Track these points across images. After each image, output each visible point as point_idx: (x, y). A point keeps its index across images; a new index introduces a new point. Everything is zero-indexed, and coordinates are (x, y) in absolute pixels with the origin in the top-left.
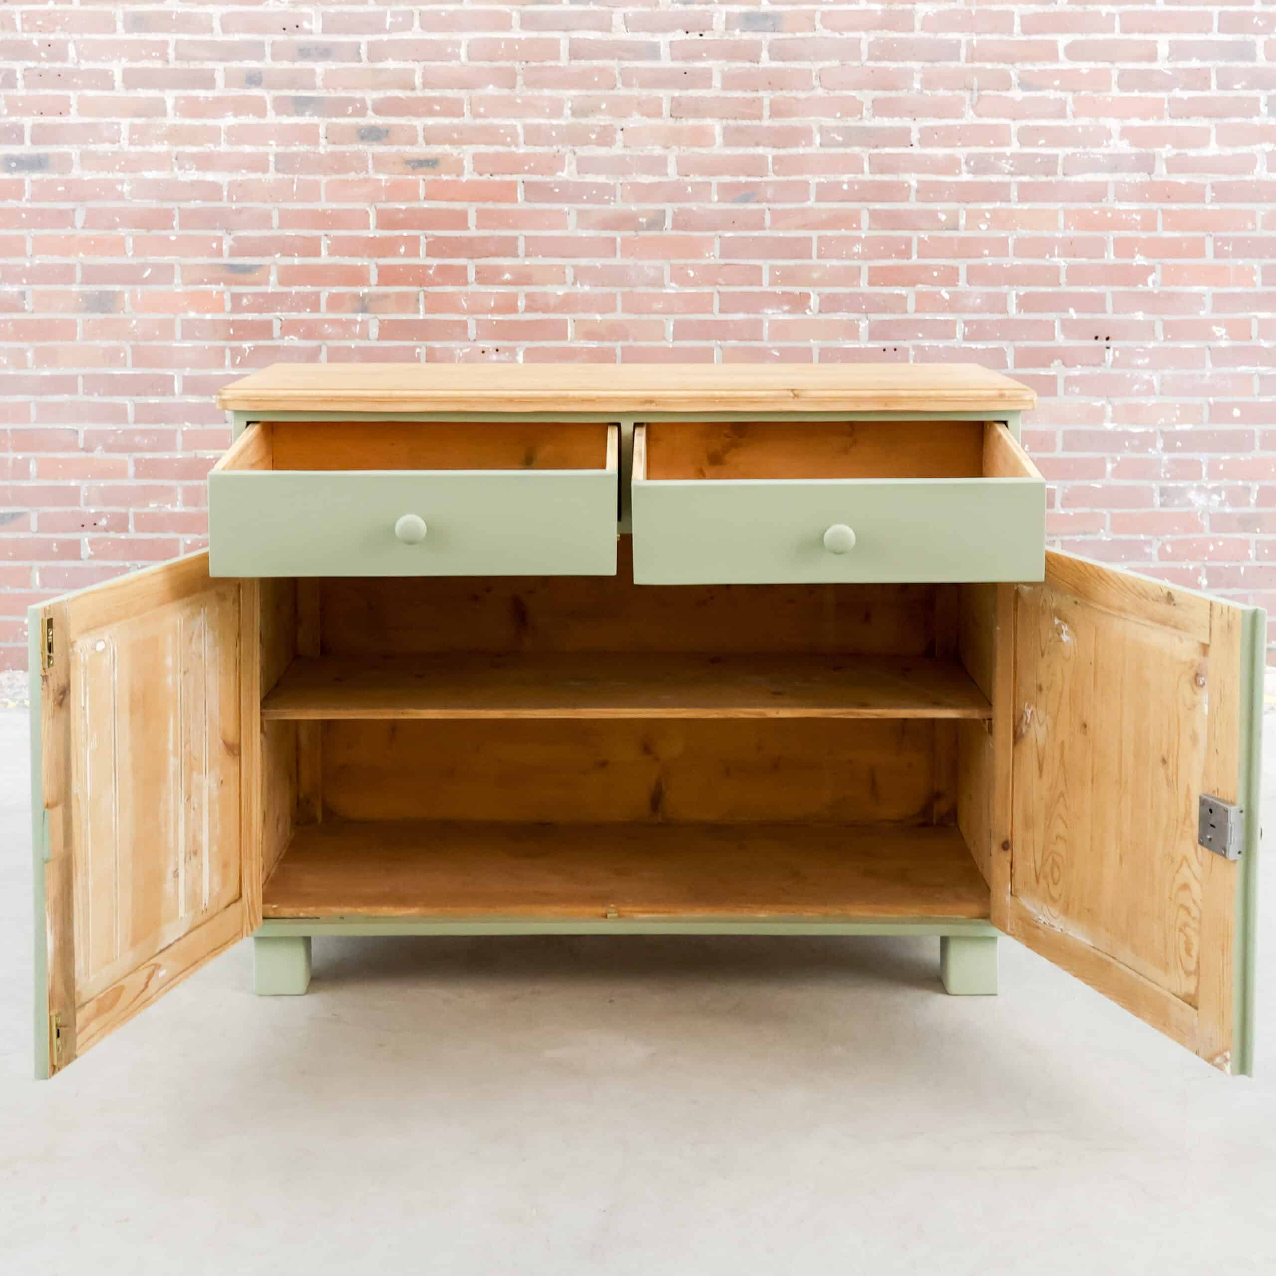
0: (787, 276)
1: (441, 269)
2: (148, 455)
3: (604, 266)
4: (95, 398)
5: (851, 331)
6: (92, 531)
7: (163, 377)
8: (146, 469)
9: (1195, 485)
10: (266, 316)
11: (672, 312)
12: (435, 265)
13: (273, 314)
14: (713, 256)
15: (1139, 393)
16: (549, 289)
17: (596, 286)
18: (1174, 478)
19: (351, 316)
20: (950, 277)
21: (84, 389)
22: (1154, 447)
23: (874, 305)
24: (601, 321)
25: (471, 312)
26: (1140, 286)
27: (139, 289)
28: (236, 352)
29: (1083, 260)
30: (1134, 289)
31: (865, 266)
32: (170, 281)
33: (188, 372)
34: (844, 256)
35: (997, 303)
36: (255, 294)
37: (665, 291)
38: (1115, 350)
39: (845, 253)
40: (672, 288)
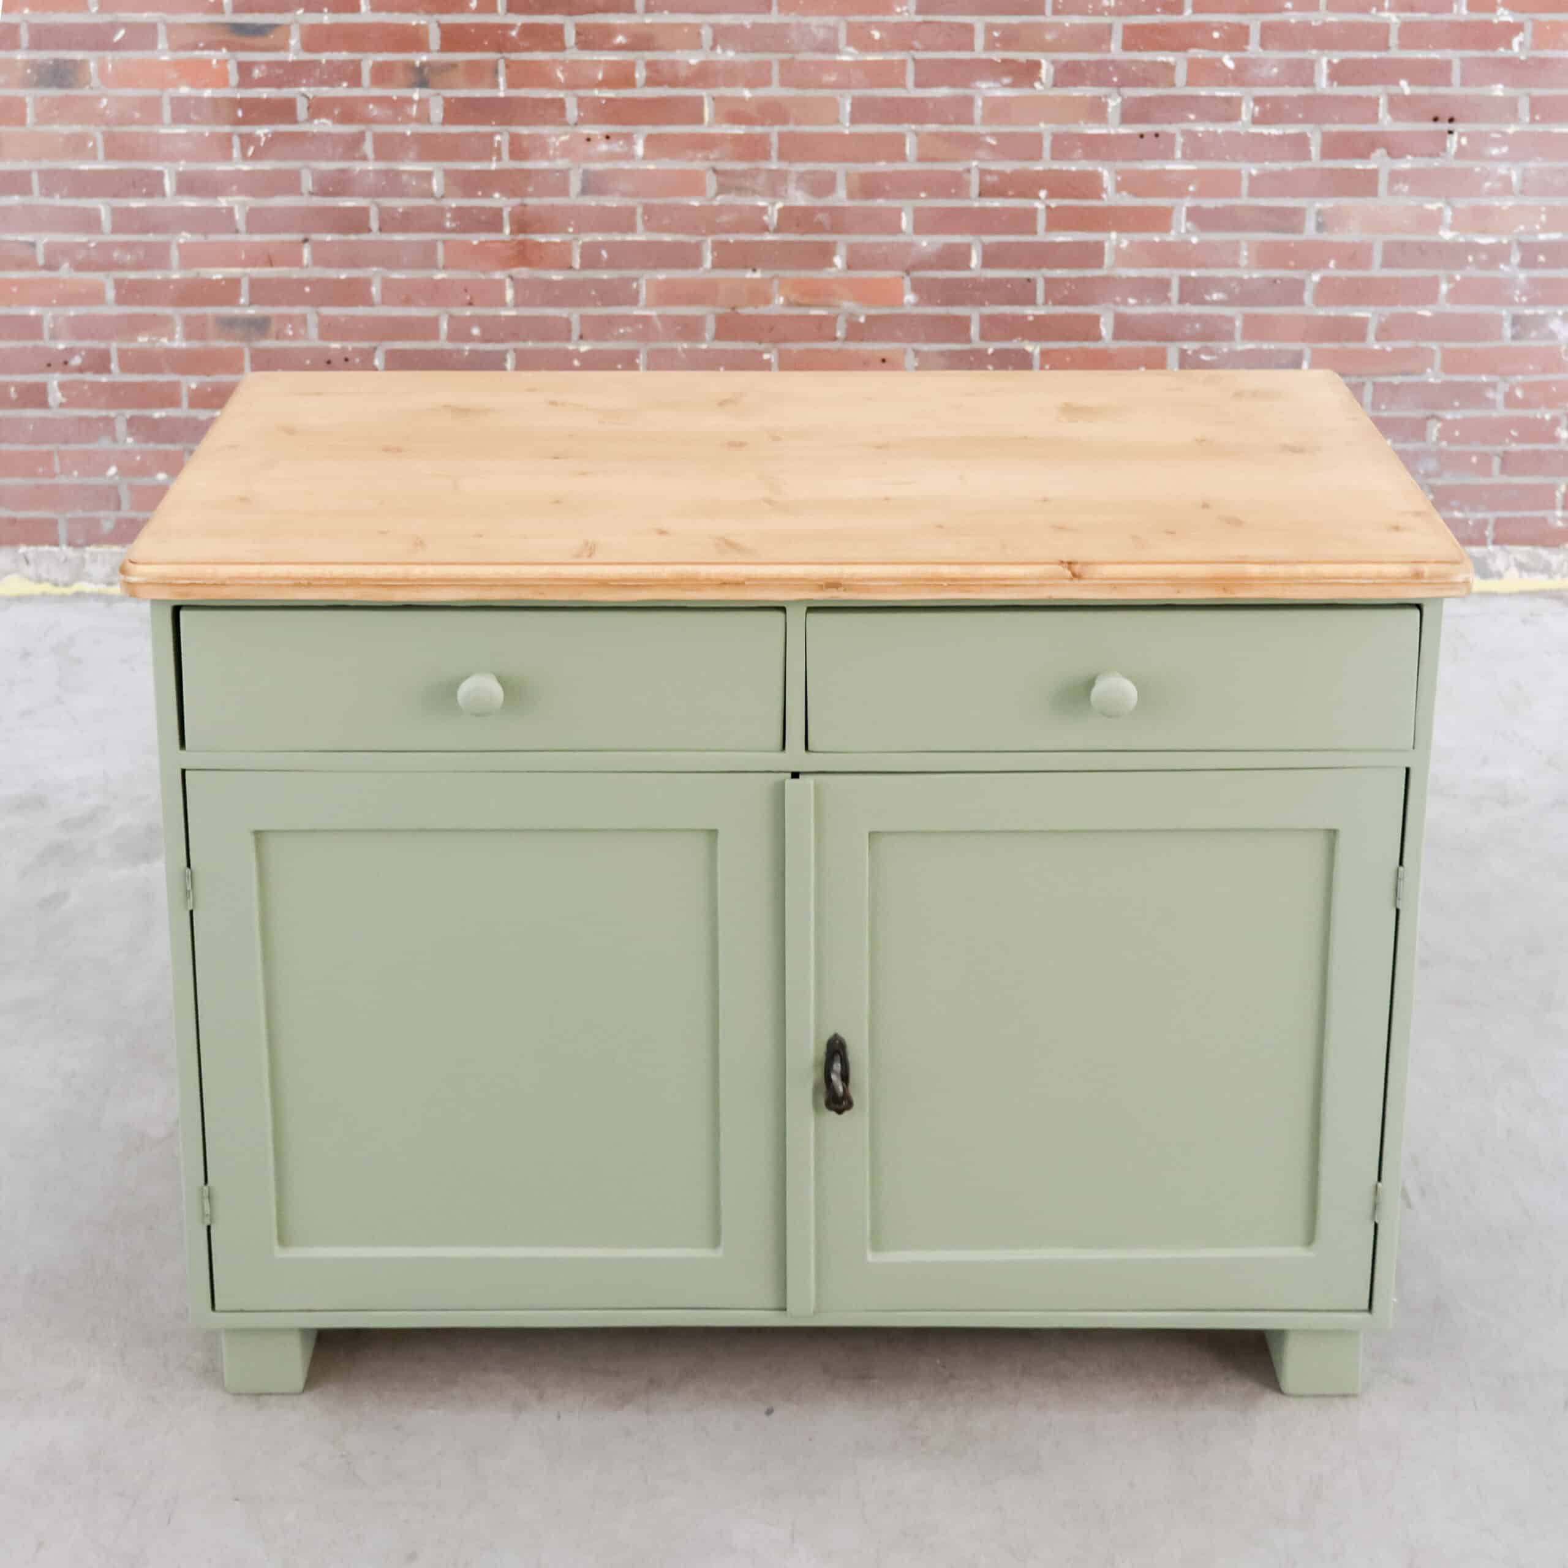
0: (1010, 39)
1: (528, 30)
2: (133, 275)
3: (755, 25)
4: (57, 201)
5: (1096, 110)
6: (64, 372)
7: (148, 173)
8: (128, 293)
9: (1560, 312)
10: (286, 92)
11: (847, 86)
12: (519, 24)
13: (297, 90)
14: (907, 11)
15: (1492, 193)
16: (679, 55)
17: (744, 51)
18: (1533, 302)
19: (404, 92)
20: (1236, 38)
21: (41, 189)
22: (1507, 261)
23: (1129, 77)
24: (750, 99)
25: (571, 86)
26: (1502, 50)
27: (109, 56)
28: (247, 140)
29: (1423, 16)
30: (1489, 54)
31: (1118, 24)
32: (153, 46)
33: (182, 166)
34: (1090, 12)
35: (1302, 73)
36: (269, 64)
37: (839, 58)
38: (1461, 135)
39: (1090, 6)
40: (848, 55)
